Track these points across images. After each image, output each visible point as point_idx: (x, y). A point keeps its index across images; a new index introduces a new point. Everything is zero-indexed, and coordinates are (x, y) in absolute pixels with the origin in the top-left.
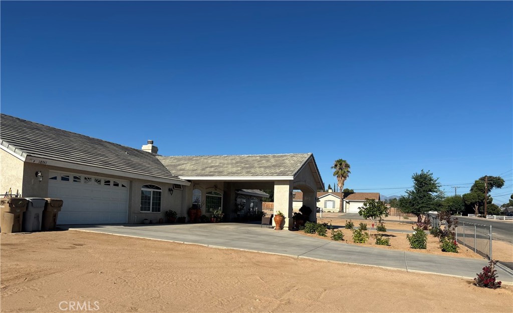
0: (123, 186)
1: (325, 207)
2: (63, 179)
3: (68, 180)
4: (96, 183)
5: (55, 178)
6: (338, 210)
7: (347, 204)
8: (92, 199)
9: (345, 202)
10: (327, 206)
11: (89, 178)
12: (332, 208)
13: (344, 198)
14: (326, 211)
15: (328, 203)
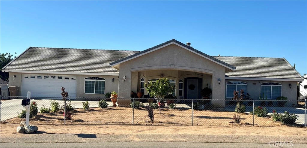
0: (72, 79)
2: (31, 77)
3: (34, 78)
4: (52, 79)
5: (27, 77)
8: (49, 86)
11: (47, 76)
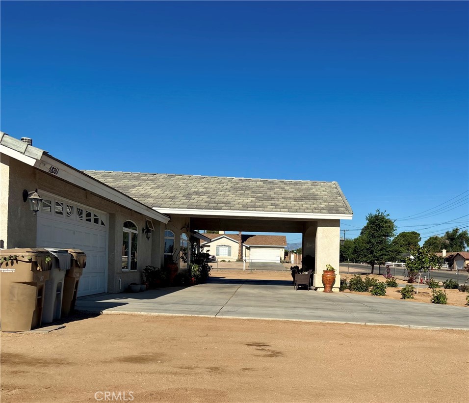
0: (102, 223)
1: (218, 255)
6: (237, 258)
7: (247, 251)
9: (244, 248)
10: (220, 253)
12: (227, 256)
13: (243, 242)
14: (219, 260)
15: (221, 248)
